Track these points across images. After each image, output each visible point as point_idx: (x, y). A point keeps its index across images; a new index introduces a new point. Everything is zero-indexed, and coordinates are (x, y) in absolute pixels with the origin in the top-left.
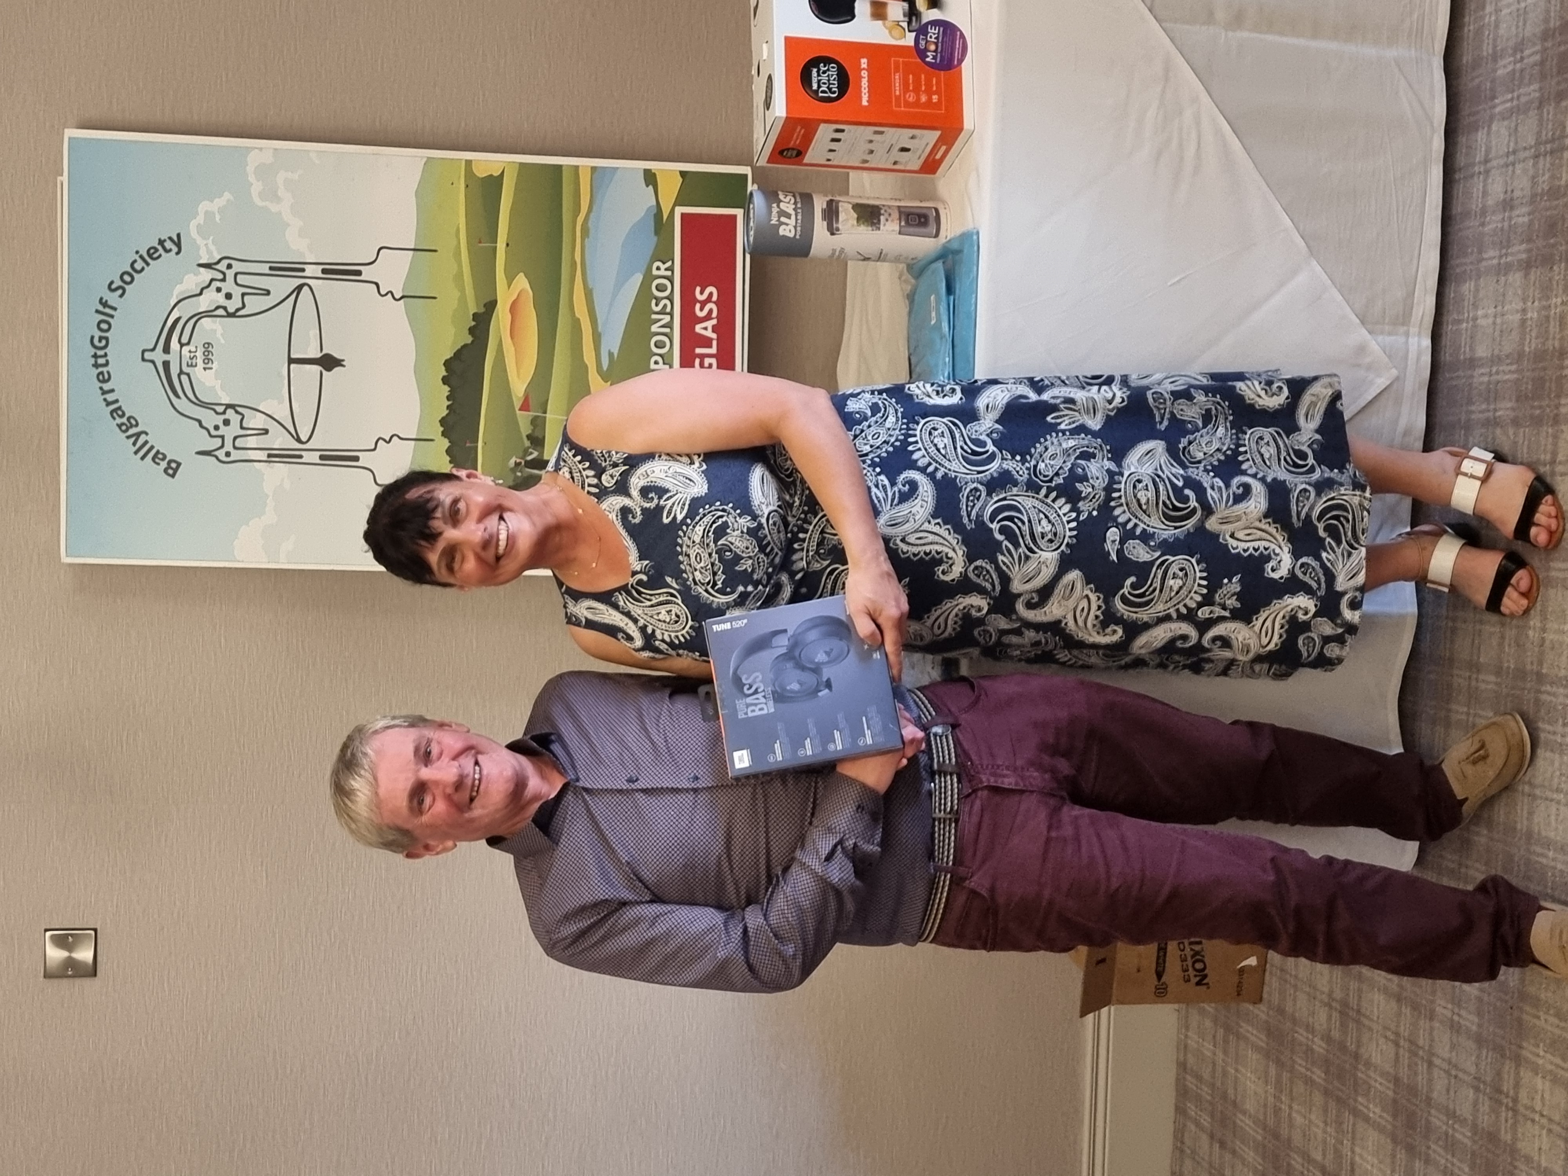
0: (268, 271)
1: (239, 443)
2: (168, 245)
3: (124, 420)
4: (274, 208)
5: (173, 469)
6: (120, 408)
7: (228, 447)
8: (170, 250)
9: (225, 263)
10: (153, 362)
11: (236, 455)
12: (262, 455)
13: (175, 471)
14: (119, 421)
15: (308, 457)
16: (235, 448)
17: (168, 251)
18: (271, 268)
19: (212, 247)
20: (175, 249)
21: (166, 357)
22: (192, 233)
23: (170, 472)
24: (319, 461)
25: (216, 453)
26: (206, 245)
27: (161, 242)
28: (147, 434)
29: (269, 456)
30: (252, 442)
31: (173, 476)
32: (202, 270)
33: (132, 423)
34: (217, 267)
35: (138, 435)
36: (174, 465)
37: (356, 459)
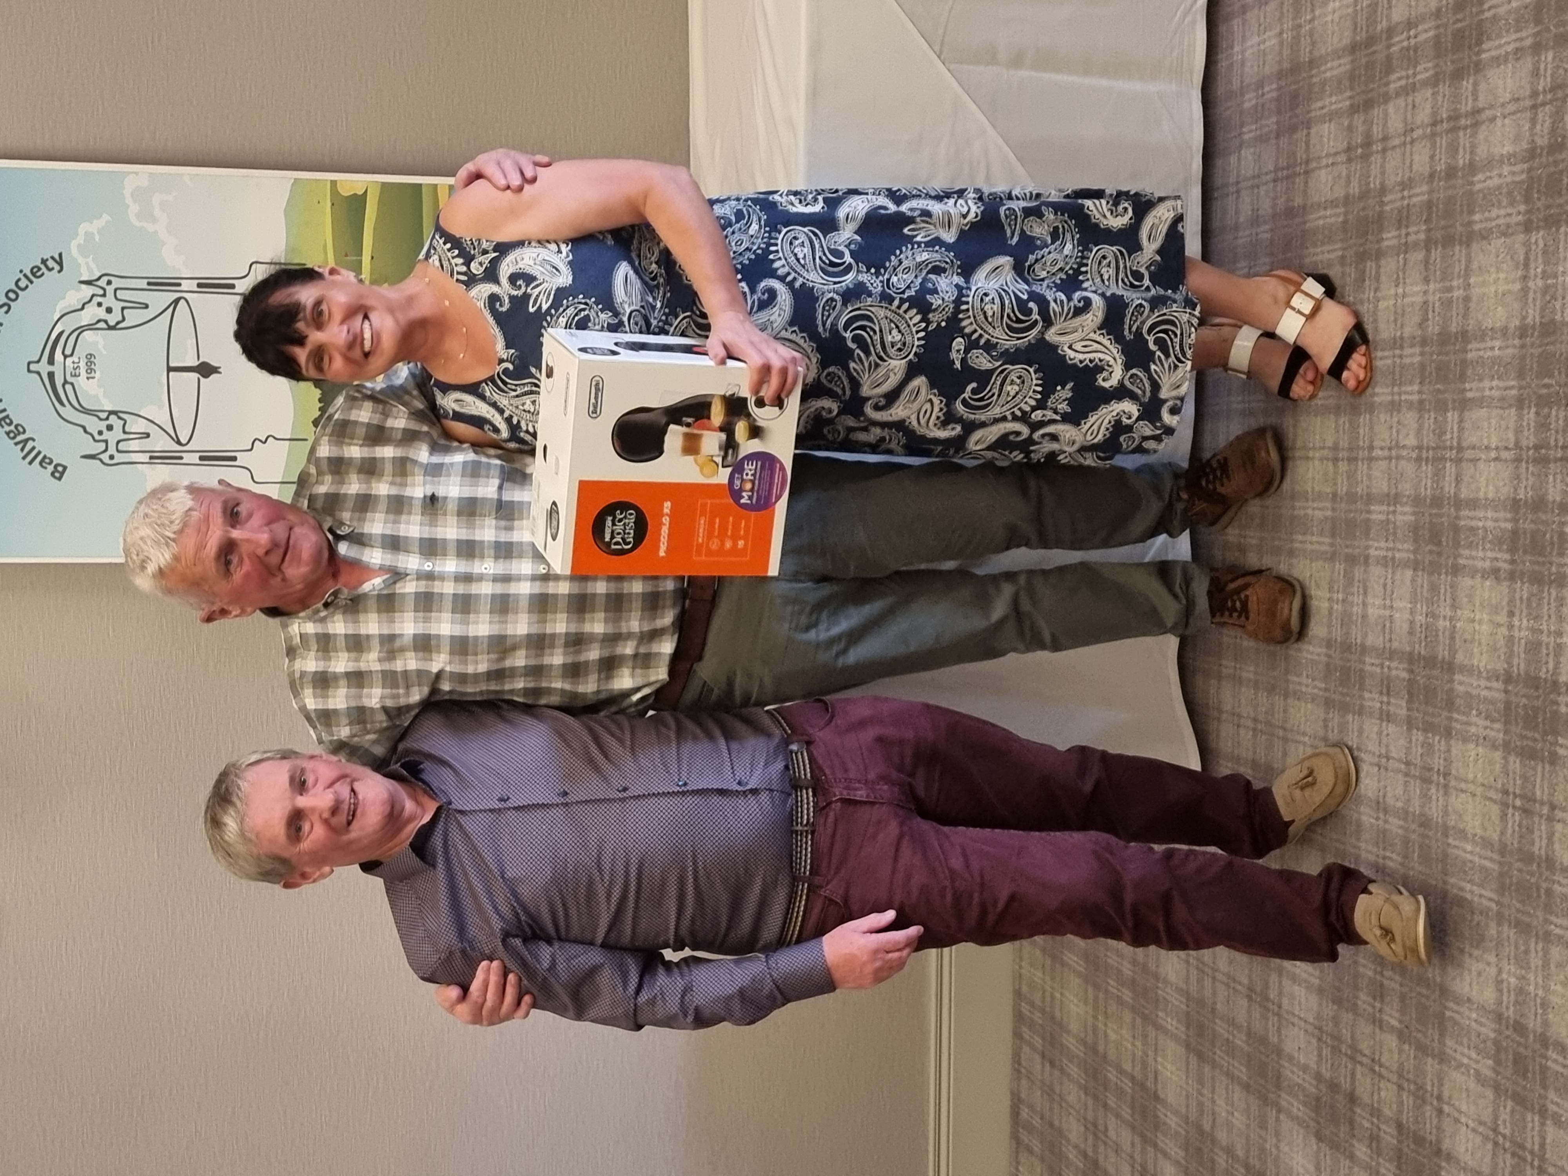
0: (146, 287)
1: (122, 446)
2: (51, 263)
3: (12, 428)
4: (150, 227)
5: (59, 472)
6: (7, 417)
7: (112, 450)
8: (53, 269)
9: (105, 279)
10: (38, 373)
11: (119, 458)
12: (145, 458)
13: (62, 474)
14: (7, 428)
15: (188, 458)
16: (118, 451)
17: (50, 270)
18: (149, 284)
19: (93, 265)
20: (57, 268)
21: (51, 368)
22: (73, 252)
23: (57, 475)
24: (198, 462)
25: (101, 456)
26: (87, 263)
27: (44, 262)
28: (33, 440)
29: (151, 458)
30: (134, 445)
31: (60, 479)
32: (83, 286)
33: (19, 429)
34: (99, 283)
35: (26, 441)
36: (60, 469)
37: (234, 459)
